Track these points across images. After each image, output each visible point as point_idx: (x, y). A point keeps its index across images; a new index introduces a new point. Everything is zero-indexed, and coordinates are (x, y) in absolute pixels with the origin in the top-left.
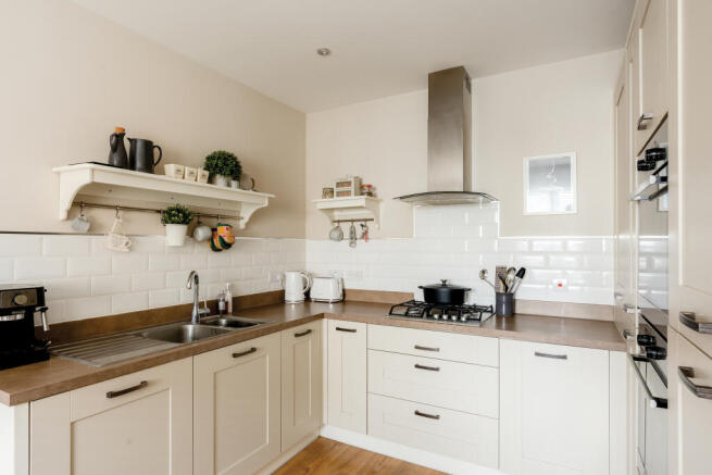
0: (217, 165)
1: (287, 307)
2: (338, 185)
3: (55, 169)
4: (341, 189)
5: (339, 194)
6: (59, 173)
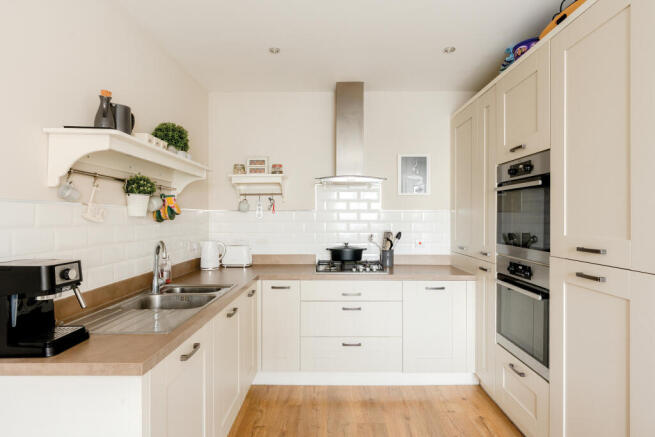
0: (173, 136)
1: (203, 275)
2: (252, 162)
3: (45, 129)
4: (254, 167)
5: (252, 171)
6: (48, 134)
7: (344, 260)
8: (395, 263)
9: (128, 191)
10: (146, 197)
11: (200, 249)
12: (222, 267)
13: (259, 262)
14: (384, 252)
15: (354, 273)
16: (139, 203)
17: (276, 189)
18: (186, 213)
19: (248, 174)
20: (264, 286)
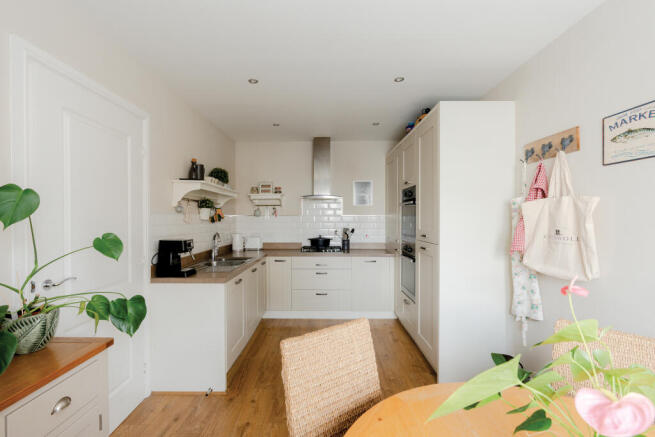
2: (262, 186)
3: (171, 181)
4: (264, 189)
5: (262, 191)
6: (173, 183)
7: (319, 245)
8: (351, 247)
9: (200, 206)
10: (209, 210)
11: (232, 239)
12: (244, 250)
13: (267, 248)
14: (343, 241)
15: (323, 253)
16: (206, 213)
17: (278, 203)
18: (228, 217)
19: (261, 194)
20: (270, 260)
